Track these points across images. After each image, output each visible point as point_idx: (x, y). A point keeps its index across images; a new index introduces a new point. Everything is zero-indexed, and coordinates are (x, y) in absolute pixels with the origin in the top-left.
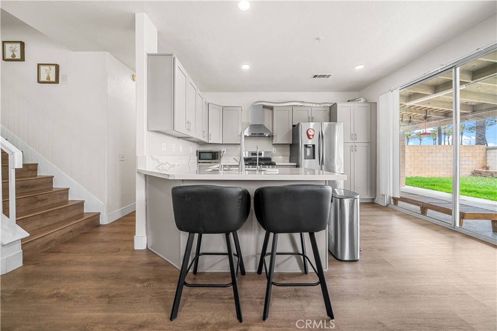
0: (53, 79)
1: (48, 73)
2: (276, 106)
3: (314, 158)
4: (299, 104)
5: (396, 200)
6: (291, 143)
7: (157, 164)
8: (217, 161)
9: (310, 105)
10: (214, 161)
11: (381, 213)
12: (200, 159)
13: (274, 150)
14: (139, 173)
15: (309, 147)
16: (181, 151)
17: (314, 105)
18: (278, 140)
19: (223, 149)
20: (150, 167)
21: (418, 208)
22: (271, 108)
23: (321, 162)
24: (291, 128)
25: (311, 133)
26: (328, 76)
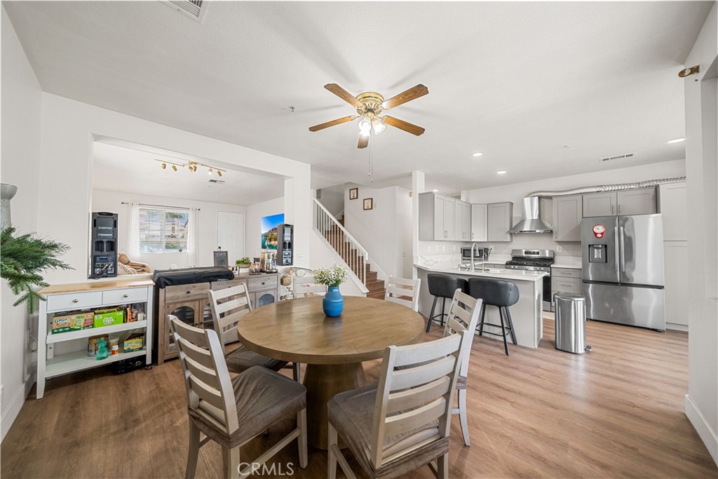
0: (370, 207)
1: (368, 203)
7: (424, 261)
12: (464, 256)
13: (558, 249)
14: (415, 266)
15: (598, 248)
16: (444, 250)
19: (490, 246)
20: (420, 262)
25: (598, 230)
26: (632, 155)
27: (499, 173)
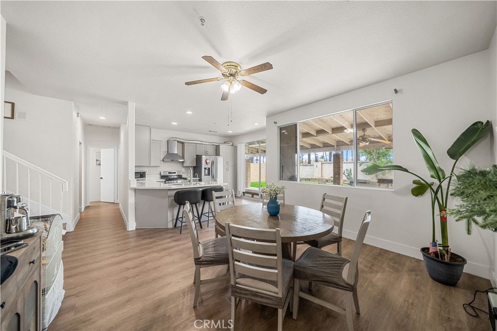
2: (186, 142)
3: (209, 175)
4: (200, 142)
5: (244, 193)
6: (195, 165)
8: (144, 179)
9: (206, 143)
10: (142, 179)
11: (238, 199)
13: (183, 170)
15: (207, 169)
17: (208, 144)
18: (187, 164)
19: (147, 170)
21: (251, 195)
22: (183, 143)
23: (213, 177)
24: (195, 157)
25: (208, 161)
27: (173, 123)
